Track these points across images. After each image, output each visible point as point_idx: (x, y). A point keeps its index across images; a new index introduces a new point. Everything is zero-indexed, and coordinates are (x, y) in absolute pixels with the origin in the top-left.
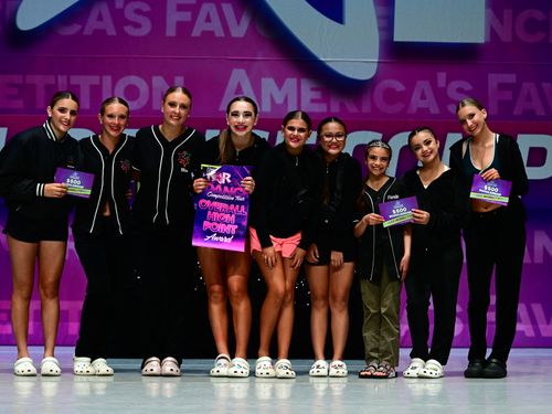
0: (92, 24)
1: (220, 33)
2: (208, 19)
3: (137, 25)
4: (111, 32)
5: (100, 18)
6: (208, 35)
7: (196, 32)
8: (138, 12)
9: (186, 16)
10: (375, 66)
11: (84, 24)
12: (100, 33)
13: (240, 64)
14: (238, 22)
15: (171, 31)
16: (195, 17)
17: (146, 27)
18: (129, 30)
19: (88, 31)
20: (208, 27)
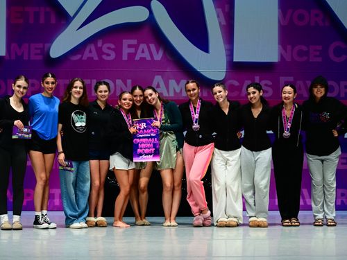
0: (86, 55)
1: (149, 58)
2: (143, 52)
3: (108, 55)
4: (96, 58)
5: (90, 52)
6: (143, 59)
7: (137, 58)
8: (109, 48)
9: (132, 50)
10: (224, 74)
11: (83, 54)
12: (90, 59)
13: (158, 73)
14: (158, 53)
15: (125, 58)
16: (136, 51)
17: (113, 56)
18: (104, 57)
19: (85, 58)
20: (143, 55)
